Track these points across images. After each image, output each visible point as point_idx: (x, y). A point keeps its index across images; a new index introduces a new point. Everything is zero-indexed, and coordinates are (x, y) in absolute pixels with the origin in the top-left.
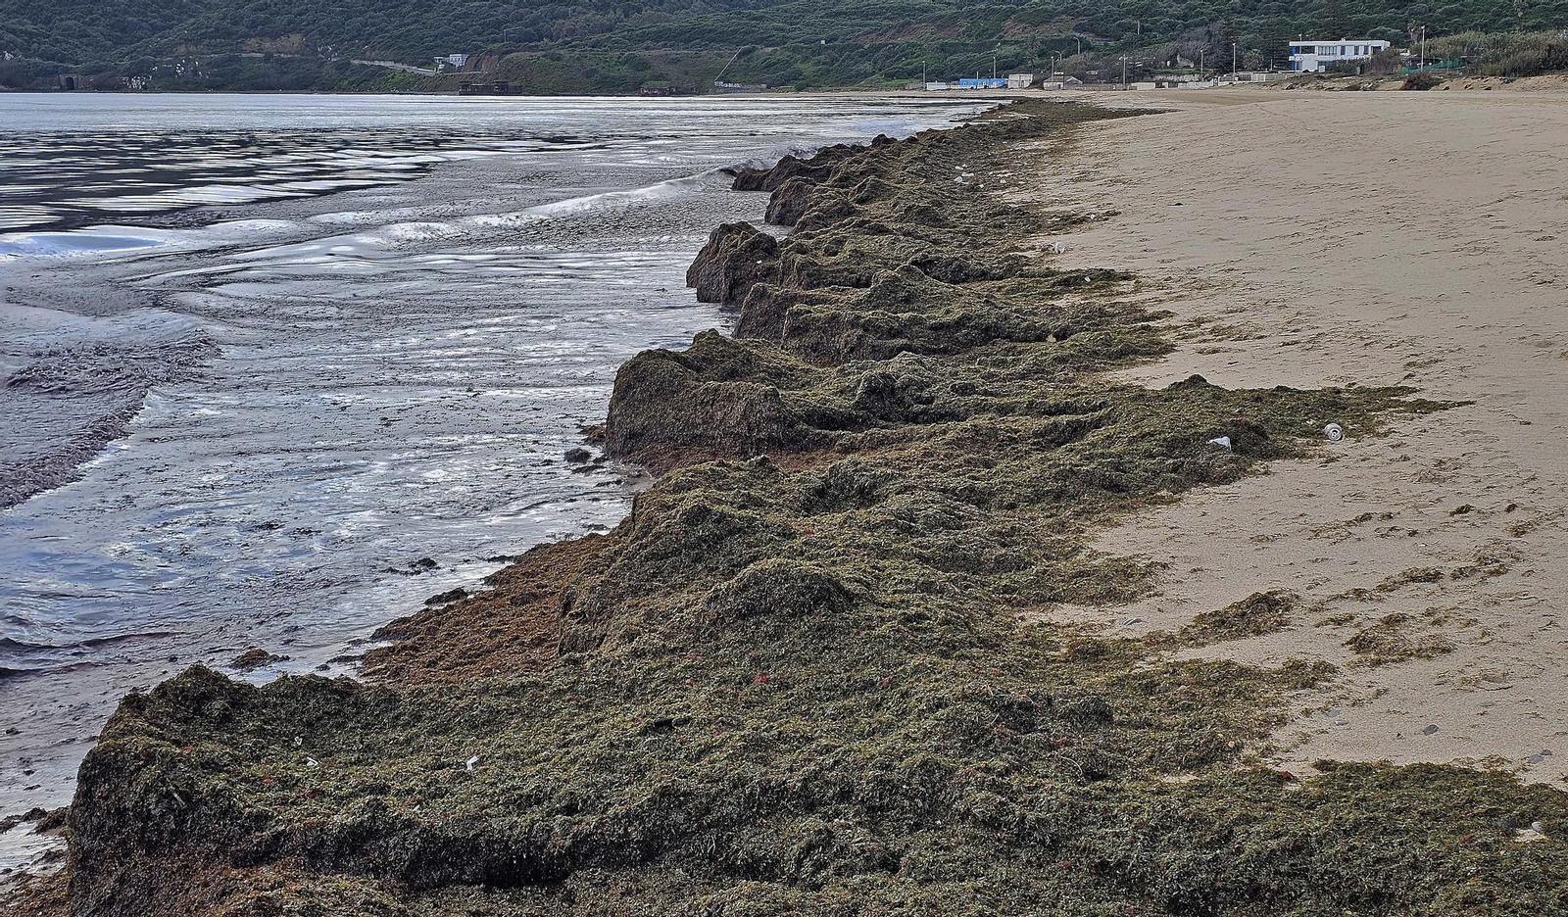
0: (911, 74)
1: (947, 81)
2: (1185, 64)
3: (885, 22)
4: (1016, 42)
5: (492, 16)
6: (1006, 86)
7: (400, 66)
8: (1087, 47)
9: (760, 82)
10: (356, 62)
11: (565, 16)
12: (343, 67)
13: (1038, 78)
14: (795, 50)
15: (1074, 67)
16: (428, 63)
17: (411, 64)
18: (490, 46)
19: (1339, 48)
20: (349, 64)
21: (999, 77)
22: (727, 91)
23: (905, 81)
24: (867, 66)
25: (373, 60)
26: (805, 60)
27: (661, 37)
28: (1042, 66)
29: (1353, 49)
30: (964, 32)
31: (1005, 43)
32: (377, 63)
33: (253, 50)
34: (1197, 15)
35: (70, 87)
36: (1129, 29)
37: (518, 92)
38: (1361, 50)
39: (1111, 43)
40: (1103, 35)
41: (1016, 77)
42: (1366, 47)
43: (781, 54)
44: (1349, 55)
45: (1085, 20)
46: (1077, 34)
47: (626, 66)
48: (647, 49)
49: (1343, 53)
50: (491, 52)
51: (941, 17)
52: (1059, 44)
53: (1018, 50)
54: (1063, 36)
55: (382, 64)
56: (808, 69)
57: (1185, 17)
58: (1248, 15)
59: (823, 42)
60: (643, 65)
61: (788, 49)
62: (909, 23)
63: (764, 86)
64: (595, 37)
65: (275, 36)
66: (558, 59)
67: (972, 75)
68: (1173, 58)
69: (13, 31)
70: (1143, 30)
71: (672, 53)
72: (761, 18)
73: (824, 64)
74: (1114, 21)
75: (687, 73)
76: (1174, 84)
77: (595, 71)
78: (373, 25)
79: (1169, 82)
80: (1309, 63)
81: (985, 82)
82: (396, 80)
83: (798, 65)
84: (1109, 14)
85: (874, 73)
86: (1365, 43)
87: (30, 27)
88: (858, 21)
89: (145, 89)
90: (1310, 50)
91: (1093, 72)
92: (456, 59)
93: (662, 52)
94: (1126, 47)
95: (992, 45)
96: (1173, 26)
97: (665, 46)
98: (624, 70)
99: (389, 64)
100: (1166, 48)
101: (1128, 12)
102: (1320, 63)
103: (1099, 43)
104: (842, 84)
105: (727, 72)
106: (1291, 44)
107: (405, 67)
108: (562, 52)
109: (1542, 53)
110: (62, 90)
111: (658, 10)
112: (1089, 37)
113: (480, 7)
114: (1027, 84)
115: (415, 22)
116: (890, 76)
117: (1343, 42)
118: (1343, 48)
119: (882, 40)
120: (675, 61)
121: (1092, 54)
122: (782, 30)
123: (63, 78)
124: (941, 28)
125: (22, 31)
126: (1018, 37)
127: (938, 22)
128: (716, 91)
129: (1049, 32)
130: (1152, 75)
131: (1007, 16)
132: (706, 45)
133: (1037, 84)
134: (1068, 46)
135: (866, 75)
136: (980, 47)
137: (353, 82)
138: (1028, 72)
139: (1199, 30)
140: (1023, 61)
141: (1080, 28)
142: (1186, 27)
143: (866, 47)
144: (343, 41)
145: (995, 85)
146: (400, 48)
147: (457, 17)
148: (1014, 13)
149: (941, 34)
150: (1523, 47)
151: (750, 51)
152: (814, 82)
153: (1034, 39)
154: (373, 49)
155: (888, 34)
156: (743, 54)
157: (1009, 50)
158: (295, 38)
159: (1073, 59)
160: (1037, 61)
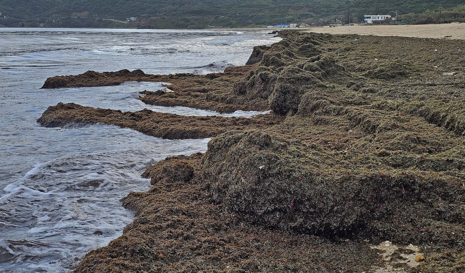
0: (263, 23)
1: (273, 25)
2: (338, 21)
3: (255, 9)
4: (292, 15)
5: (142, 6)
6: (289, 27)
7: (116, 20)
8: (312, 16)
10: (104, 19)
11: (163, 7)
12: (100, 21)
13: (298, 25)
14: (230, 17)
15: (308, 22)
16: (125, 20)
17: (120, 20)
18: (143, 15)
20: (102, 20)
21: (287, 24)
22: (212, 28)
23: (261, 25)
24: (251, 21)
25: (109, 19)
26: (233, 19)
27: (192, 13)
28: (299, 22)
29: (381, 18)
30: (277, 12)
31: (289, 15)
32: (110, 20)
33: (74, 16)
34: (342, 8)
36: (323, 11)
37: (153, 28)
38: (383, 18)
39: (318, 15)
40: (316, 13)
41: (292, 24)
42: (384, 17)
43: (226, 18)
44: (380, 19)
45: (311, 9)
46: (309, 13)
47: (183, 21)
48: (188, 16)
49: (378, 18)
50: (144, 17)
51: (271, 8)
52: (304, 15)
53: (293, 17)
54: (305, 13)
55: (111, 20)
56: (234, 22)
57: (339, 8)
58: (356, 7)
59: (238, 14)
60: (188, 21)
61: (228, 16)
62: (262, 9)
63: (222, 26)
64: (173, 13)
65: (80, 12)
66: (164, 19)
67: (280, 24)
68: (335, 19)
69: (6, 10)
70: (327, 12)
71: (196, 17)
72: (220, 8)
73: (238, 20)
74: (319, 9)
75: (200, 23)
76: (335, 26)
77: (175, 22)
78: (108, 9)
79: (333, 26)
80: (369, 21)
81: (284, 25)
82: (115, 25)
83: (231, 21)
84: (318, 7)
85: (252, 23)
86: (384, 16)
87: (11, 9)
88: (247, 8)
89: (44, 27)
90: (370, 18)
91: (313, 23)
92: (133, 19)
93: (193, 17)
94: (322, 16)
95: (285, 16)
96: (335, 11)
97: (193, 15)
99: (113, 20)
100: (333, 17)
101: (323, 7)
102: (372, 21)
103: (315, 15)
104: (244, 26)
105: (211, 23)
106: (365, 16)
107: (118, 21)
108: (165, 17)
109: (426, 19)
111: (189, 5)
112: (312, 14)
113: (139, 4)
114: (295, 26)
115: (121, 8)
116: (257, 24)
117: (379, 16)
118: (378, 17)
119: (254, 14)
120: (197, 20)
121: (313, 18)
122: (226, 11)
123: (21, 23)
124: (271, 11)
125: (9, 10)
126: (293, 13)
127: (270, 9)
128: (208, 28)
129: (301, 12)
130: (329, 24)
131: (289, 7)
132: (205, 15)
134: (307, 16)
135: (250, 24)
136: (282, 16)
137: (103, 25)
138: (295, 23)
139: (343, 11)
140: (294, 20)
141: (310, 11)
142: (339, 11)
143: (250, 16)
144: (100, 13)
145: (286, 26)
146: (116, 15)
147: (132, 7)
148: (291, 7)
149: (271, 13)
150: (422, 17)
152: (235, 25)
153: (297, 14)
154: (109, 16)
155: (256, 12)
156: (216, 18)
157: (290, 17)
158: (86, 12)
159: (308, 19)
160: (298, 20)
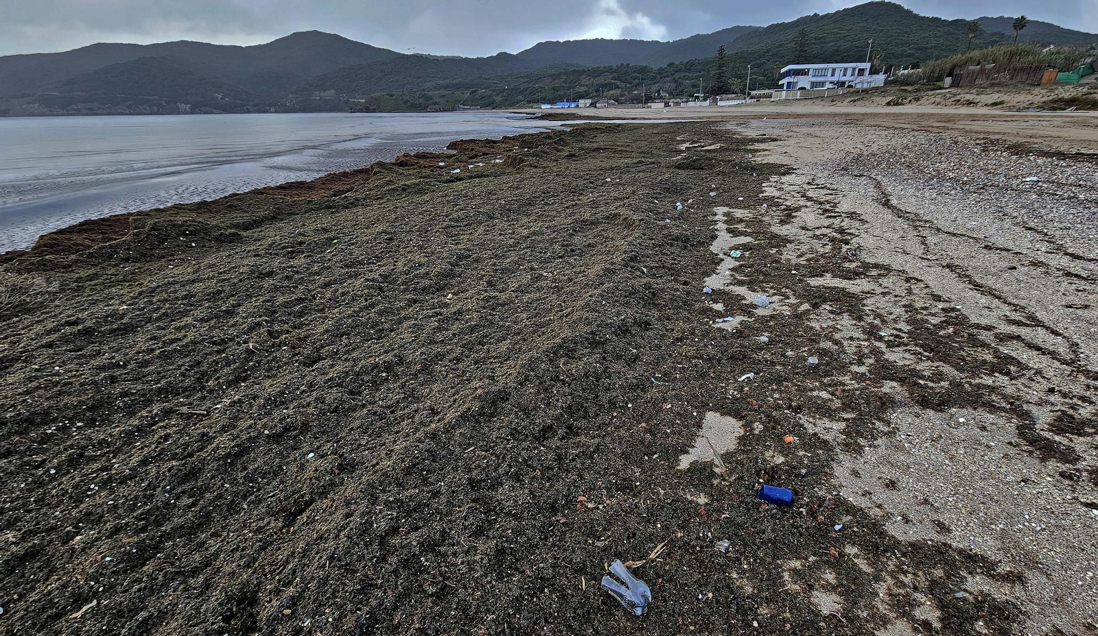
1: (552, 104)
2: (664, 94)
4: (586, 85)
6: (578, 106)
8: (617, 87)
9: (477, 105)
13: (593, 102)
14: (494, 91)
15: (612, 96)
19: (830, 72)
21: (576, 102)
22: (464, 109)
24: (520, 97)
26: (498, 95)
28: (596, 96)
30: (564, 81)
31: (581, 85)
33: (317, 95)
35: (248, 112)
36: (636, 79)
37: (374, 111)
39: (629, 85)
40: (625, 82)
41: (583, 102)
43: (488, 92)
44: (839, 76)
45: (616, 75)
46: (613, 81)
48: (431, 91)
51: (555, 74)
52: (605, 86)
53: (586, 89)
54: (606, 82)
56: (498, 99)
59: (506, 87)
60: (429, 98)
61: (490, 90)
62: (542, 77)
63: (479, 107)
66: (393, 96)
67: (564, 100)
68: (658, 92)
70: (643, 79)
71: (442, 93)
73: (505, 97)
74: (629, 75)
75: (447, 102)
77: (408, 101)
79: (674, 103)
80: (804, 83)
83: (495, 98)
84: (627, 72)
89: (276, 112)
90: (806, 72)
93: (438, 92)
95: (575, 87)
97: (439, 89)
98: (421, 100)
101: (635, 71)
102: (813, 83)
103: (623, 85)
105: (465, 101)
110: (245, 113)
112: (618, 83)
114: (588, 105)
116: (529, 102)
119: (530, 85)
120: (443, 96)
121: (619, 90)
123: (245, 108)
124: (554, 79)
126: (587, 83)
128: (460, 109)
129: (600, 80)
131: (583, 72)
133: (593, 105)
134: (609, 86)
138: (589, 99)
140: (588, 94)
141: (614, 78)
143: (523, 89)
145: (573, 106)
148: (587, 71)
149: (554, 82)
151: (475, 91)
153: (594, 84)
156: (472, 92)
157: (583, 89)
158: (332, 92)
159: (611, 92)
160: (595, 94)
